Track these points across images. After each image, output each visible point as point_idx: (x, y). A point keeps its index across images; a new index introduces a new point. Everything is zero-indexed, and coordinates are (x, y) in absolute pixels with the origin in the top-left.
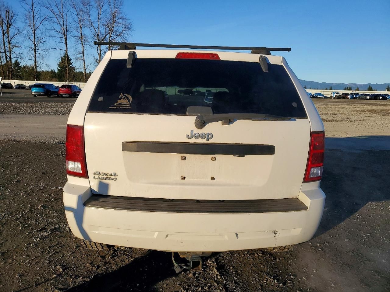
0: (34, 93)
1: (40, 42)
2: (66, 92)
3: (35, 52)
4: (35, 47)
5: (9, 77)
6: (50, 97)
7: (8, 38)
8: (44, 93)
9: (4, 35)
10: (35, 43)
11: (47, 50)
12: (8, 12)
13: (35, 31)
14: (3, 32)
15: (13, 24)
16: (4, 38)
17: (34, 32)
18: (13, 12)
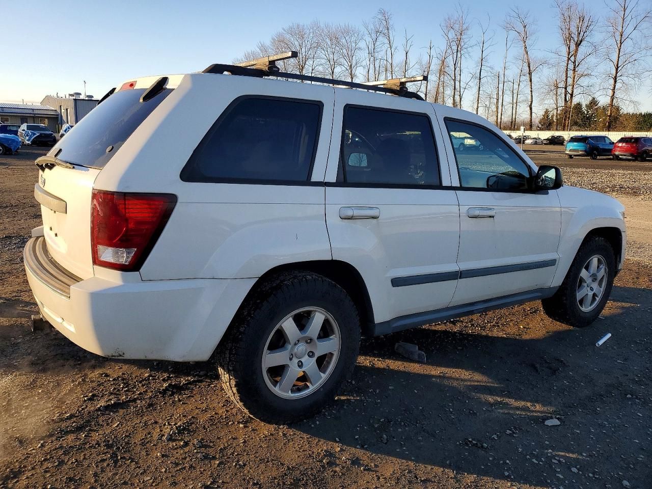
0: (568, 152)
1: (627, 62)
2: (626, 151)
3: (615, 82)
4: (617, 73)
5: (564, 126)
6: (596, 159)
7: (574, 63)
8: (585, 151)
9: (569, 59)
10: (617, 65)
11: (637, 76)
12: (582, 19)
13: (621, 43)
14: (569, 55)
15: (587, 39)
16: (568, 64)
17: (619, 45)
18: (591, 18)
